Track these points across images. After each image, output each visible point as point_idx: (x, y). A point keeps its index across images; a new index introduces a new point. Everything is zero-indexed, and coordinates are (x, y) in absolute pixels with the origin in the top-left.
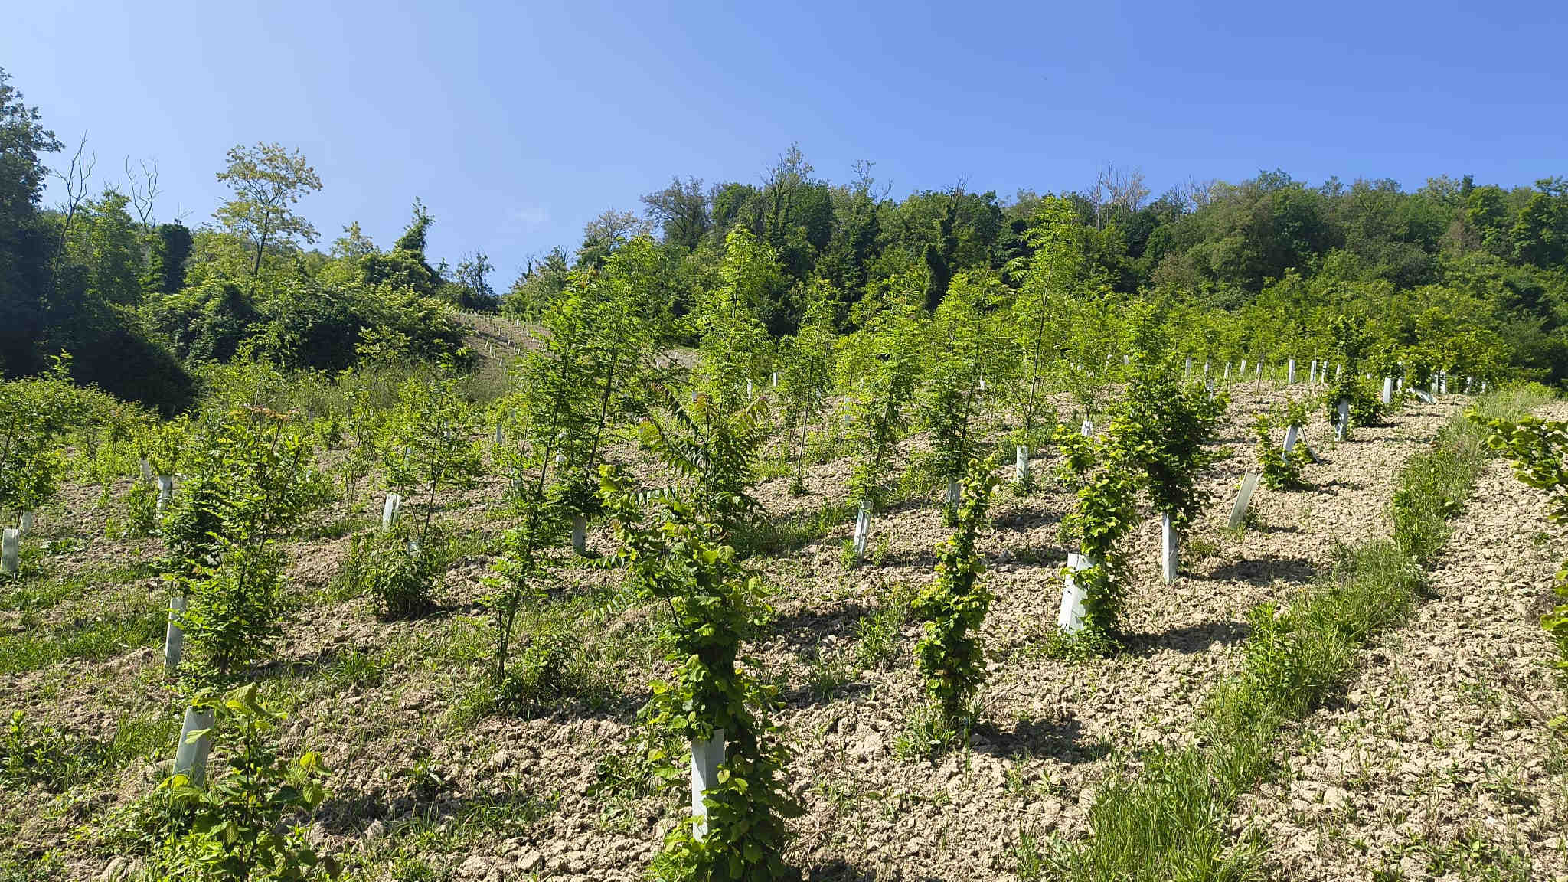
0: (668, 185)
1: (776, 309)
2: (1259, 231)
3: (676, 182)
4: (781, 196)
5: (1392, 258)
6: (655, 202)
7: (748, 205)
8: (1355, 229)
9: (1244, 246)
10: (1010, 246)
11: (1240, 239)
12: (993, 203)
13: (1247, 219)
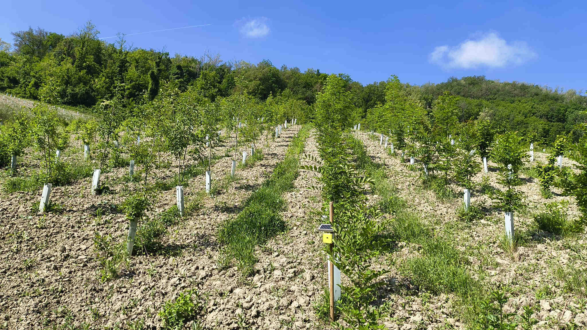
0: (27, 30)
1: (86, 89)
2: (264, 80)
3: (30, 29)
4: (84, 42)
5: (303, 94)
6: (19, 36)
7: (63, 43)
8: (290, 83)
9: (260, 85)
10: (175, 74)
11: (259, 82)
12: (168, 57)
13: (260, 75)
